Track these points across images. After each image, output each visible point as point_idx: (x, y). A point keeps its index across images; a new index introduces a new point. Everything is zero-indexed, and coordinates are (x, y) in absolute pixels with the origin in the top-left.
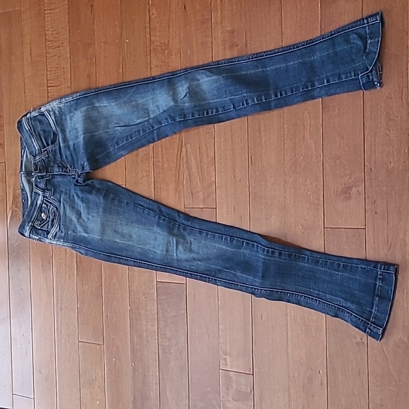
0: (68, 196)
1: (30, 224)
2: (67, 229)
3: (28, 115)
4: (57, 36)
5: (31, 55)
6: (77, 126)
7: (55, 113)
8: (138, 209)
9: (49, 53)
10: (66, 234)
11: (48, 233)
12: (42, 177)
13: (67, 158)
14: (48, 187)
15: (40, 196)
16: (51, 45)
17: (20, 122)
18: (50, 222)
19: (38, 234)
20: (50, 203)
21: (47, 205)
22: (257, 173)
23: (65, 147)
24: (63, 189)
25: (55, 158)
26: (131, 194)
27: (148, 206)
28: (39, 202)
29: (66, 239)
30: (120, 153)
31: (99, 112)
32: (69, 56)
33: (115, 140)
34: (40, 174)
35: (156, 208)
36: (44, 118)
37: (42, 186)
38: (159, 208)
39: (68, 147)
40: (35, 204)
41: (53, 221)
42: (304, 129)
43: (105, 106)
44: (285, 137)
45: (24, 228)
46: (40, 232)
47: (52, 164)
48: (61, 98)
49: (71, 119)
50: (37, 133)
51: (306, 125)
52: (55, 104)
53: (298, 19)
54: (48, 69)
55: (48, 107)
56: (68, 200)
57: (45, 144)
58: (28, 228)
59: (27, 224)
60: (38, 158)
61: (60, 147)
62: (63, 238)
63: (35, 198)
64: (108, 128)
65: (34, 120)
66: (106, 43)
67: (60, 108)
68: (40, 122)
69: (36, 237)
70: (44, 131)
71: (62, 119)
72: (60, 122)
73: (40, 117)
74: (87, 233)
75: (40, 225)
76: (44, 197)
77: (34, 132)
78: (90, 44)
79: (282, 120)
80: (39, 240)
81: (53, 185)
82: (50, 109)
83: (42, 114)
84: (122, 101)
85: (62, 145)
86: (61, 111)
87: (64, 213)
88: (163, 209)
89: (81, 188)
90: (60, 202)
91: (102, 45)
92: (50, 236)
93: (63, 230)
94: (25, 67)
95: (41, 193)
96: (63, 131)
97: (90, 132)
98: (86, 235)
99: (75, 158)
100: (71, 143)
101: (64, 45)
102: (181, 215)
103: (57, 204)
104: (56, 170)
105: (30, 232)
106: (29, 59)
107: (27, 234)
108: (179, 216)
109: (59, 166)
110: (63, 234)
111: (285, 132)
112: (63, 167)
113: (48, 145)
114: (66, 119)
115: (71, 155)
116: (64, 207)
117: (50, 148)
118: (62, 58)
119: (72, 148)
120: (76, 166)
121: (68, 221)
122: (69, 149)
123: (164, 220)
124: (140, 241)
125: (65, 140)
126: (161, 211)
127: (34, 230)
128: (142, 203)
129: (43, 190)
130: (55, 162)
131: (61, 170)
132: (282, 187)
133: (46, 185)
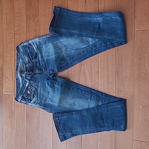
0: (42, 84)
1: (22, 95)
2: (41, 99)
3: (22, 44)
4: (20, 11)
5: (6, 19)
6: (49, 51)
7: (37, 44)
8: (79, 91)
9: (16, 19)
10: (41, 102)
11: (31, 100)
12: (30, 74)
13: (43, 65)
14: (32, 79)
15: (28, 83)
16: (16, 15)
17: (18, 47)
18: (32, 96)
19: (25, 100)
20: (33, 86)
21: (31, 87)
22: (120, 80)
23: (42, 60)
24: (39, 80)
25: (36, 65)
26: (75, 84)
27: (84, 90)
28: (27, 85)
29: (40, 104)
30: (74, 63)
31: (62, 44)
32: (25, 21)
33: (71, 57)
34: (29, 73)
35: (89, 91)
36: (31, 46)
37: (29, 78)
38: (91, 91)
39: (43, 60)
40: (24, 86)
41: (33, 95)
42: (145, 61)
43: (65, 41)
44: (135, 64)
45: (18, 97)
46: (27, 99)
47: (35, 68)
48: (40, 37)
49: (46, 47)
50: (27, 53)
51: (146, 59)
52: (37, 40)
53: (144, 10)
54: (15, 26)
55: (33, 41)
56: (42, 86)
57: (31, 59)
58: (21, 97)
59: (20, 95)
60: (27, 65)
61: (39, 60)
62: (39, 104)
63: (24, 83)
64: (67, 51)
65: (26, 47)
66: (44, 16)
67: (39, 41)
68: (29, 48)
69: (24, 102)
70: (31, 53)
71: (40, 47)
72: (39, 48)
73: (28, 46)
74: (52, 102)
75: (27, 96)
76: (29, 83)
77: (25, 53)
78: (37, 16)
79: (133, 56)
80: (26, 103)
81: (34, 78)
82: (34, 42)
83: (30, 44)
84: (74, 37)
85: (40, 59)
86: (40, 43)
87: (40, 92)
88: (93, 91)
89: (51, 81)
90: (38, 86)
91: (43, 16)
92: (32, 102)
93: (39, 100)
94: (3, 24)
95: (28, 81)
96: (41, 53)
97: (58, 54)
98: (51, 103)
99: (47, 66)
100: (45, 59)
101: (23, 15)
102: (103, 94)
103: (36, 87)
104: (37, 71)
105: (21, 99)
106: (5, 21)
107: (19, 100)
108: (102, 95)
109: (38, 69)
110: (39, 102)
111: (135, 62)
112: (41, 70)
113: (33, 59)
114: (42, 47)
115: (45, 64)
116: (40, 89)
117: (34, 60)
118: (22, 21)
119: (45, 61)
120: (47, 70)
121: (42, 96)
122: (44, 61)
123: (94, 97)
124: (80, 106)
125: (42, 57)
126: (92, 92)
127: (23, 98)
128: (81, 88)
129: (29, 80)
130: (36, 67)
131: (39, 71)
132: (132, 87)
133: (31, 78)
